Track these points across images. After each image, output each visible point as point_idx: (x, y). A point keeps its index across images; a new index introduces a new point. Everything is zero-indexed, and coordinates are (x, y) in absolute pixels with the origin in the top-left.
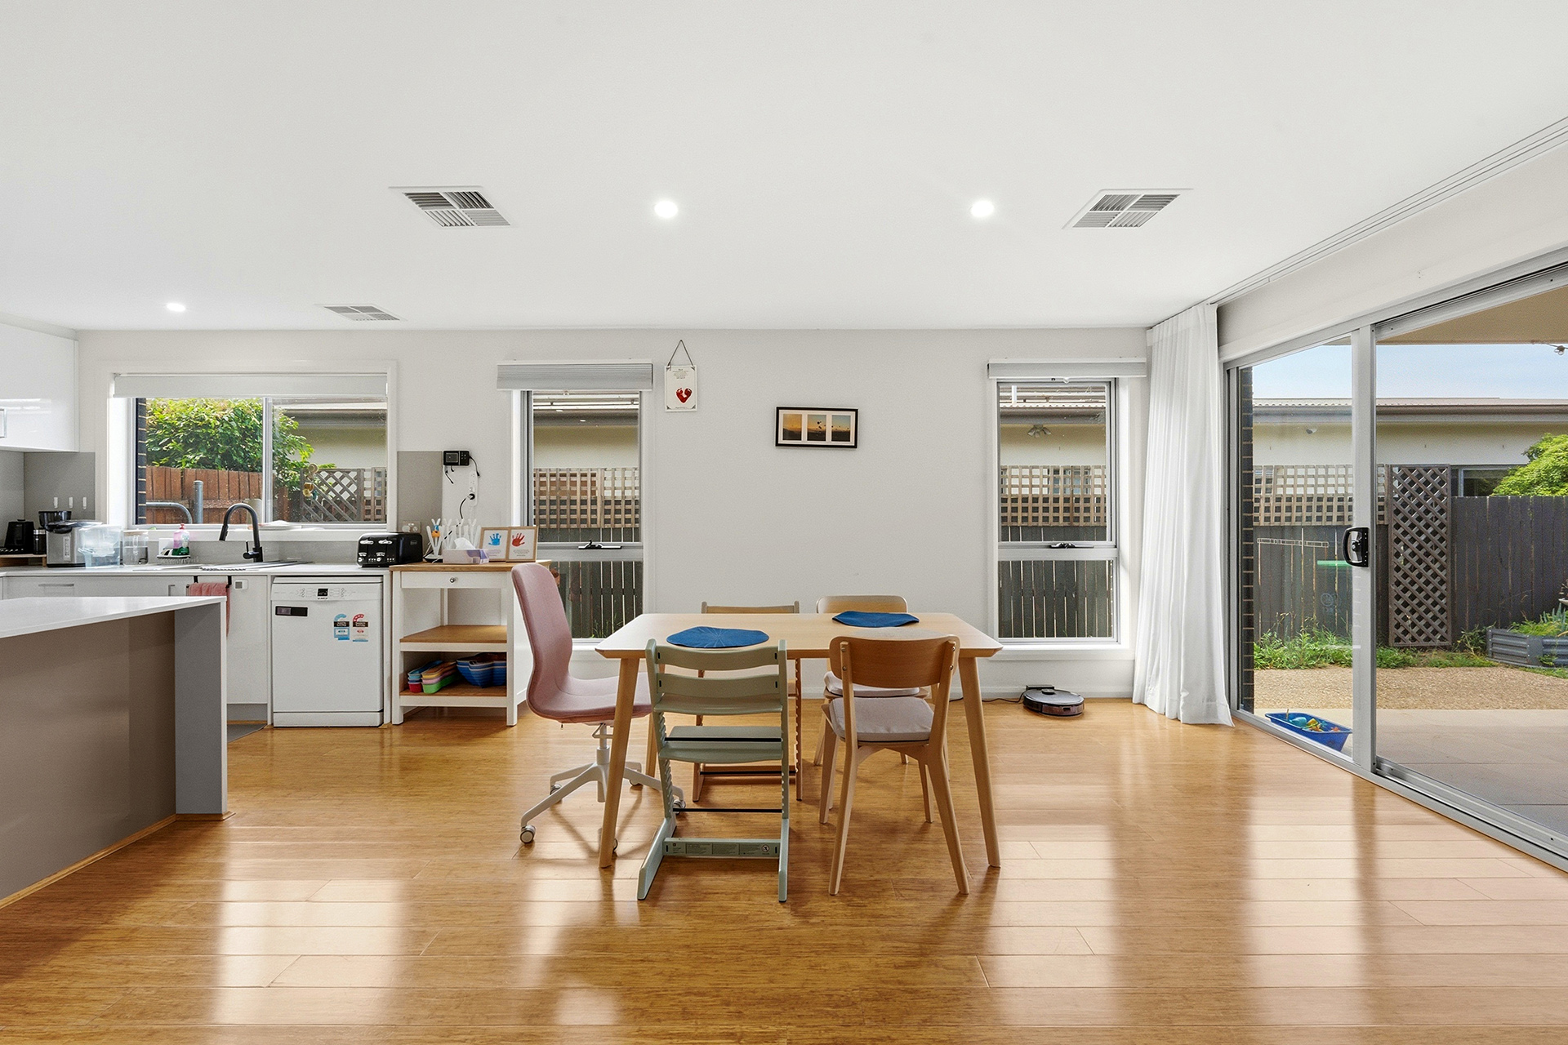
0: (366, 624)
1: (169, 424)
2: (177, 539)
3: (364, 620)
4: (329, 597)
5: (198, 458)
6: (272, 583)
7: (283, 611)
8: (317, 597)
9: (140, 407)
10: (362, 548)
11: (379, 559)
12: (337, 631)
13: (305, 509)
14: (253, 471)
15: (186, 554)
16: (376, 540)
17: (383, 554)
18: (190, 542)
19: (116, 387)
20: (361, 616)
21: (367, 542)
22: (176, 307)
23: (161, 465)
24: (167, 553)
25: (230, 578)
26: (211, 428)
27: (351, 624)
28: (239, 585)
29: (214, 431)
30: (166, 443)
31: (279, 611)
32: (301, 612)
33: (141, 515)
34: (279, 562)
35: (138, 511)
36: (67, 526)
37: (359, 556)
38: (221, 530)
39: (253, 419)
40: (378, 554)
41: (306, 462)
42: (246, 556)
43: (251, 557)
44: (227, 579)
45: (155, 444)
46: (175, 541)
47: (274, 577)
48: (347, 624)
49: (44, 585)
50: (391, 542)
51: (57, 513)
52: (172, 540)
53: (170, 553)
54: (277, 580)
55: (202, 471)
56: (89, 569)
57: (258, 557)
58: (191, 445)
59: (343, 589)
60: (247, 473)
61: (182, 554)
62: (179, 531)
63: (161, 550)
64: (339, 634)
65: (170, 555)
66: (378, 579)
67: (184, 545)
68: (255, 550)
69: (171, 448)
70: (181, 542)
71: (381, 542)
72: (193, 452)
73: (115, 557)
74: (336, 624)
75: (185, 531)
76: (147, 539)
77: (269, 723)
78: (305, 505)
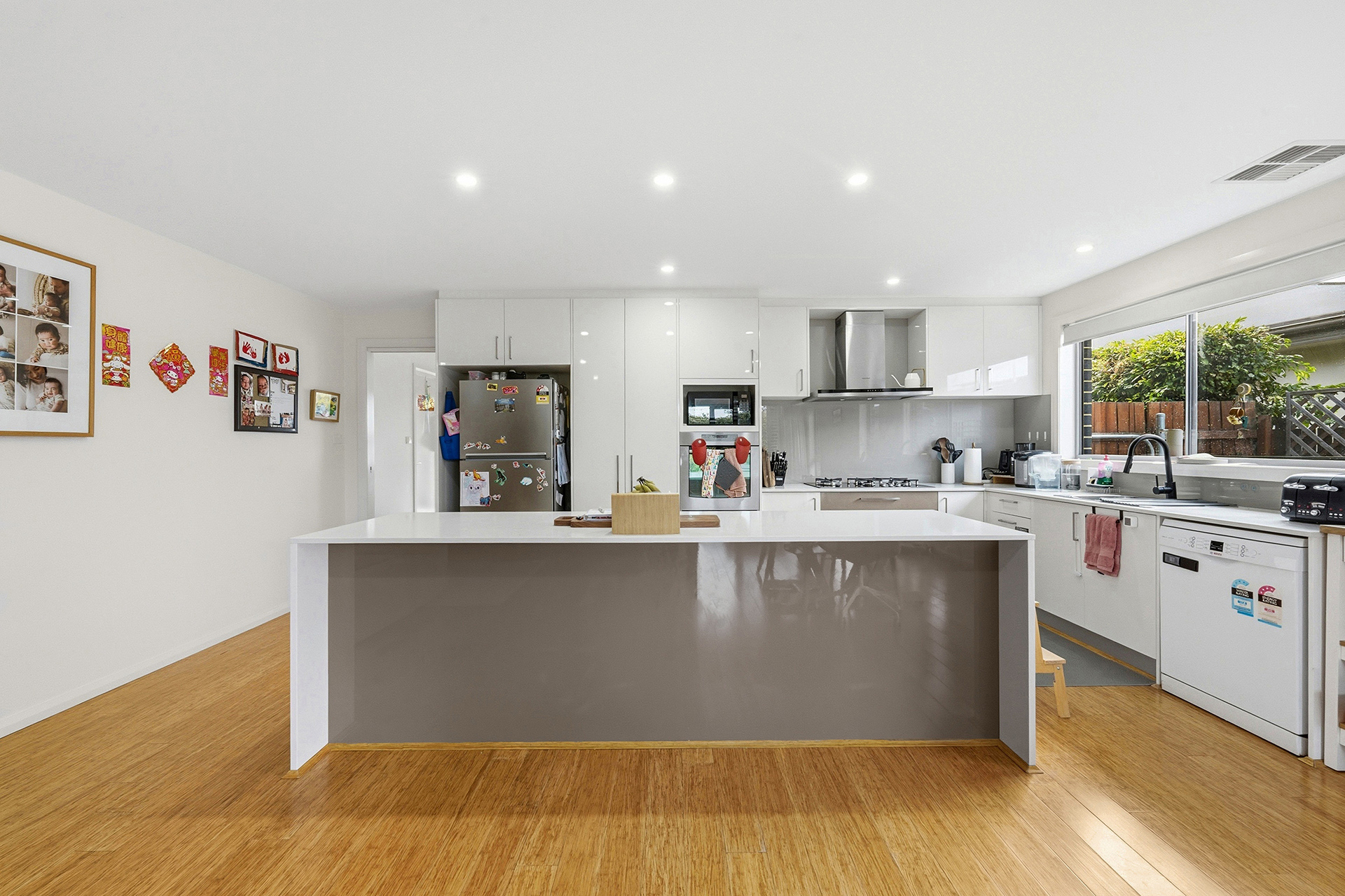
0: (1279, 603)
1: (1140, 363)
2: (1101, 470)
3: (1275, 595)
4: (1224, 554)
5: (1162, 391)
6: (1161, 525)
7: (1171, 559)
8: (1208, 551)
9: (1085, 352)
10: (1288, 494)
11: (1314, 513)
12: (1236, 600)
13: (1292, 440)
14: (1227, 399)
15: (1109, 484)
16: (1309, 483)
17: (1322, 506)
18: (1113, 473)
19: (1065, 337)
20: (1271, 589)
21: (1295, 486)
22: (1085, 249)
23: (1133, 401)
24: (1093, 482)
25: (1121, 512)
26: (1176, 360)
27: (1256, 596)
28: (1128, 522)
29: (1178, 363)
30: (1136, 381)
31: (1167, 558)
32: (1191, 565)
33: (1086, 446)
34: (1196, 501)
35: (1085, 443)
36: (1025, 455)
37: (1283, 504)
38: (1125, 462)
39: (1225, 344)
40: (1314, 504)
41: (1302, 384)
42: (1156, 491)
43: (1162, 492)
44: (1118, 515)
45: (1129, 382)
46: (1099, 471)
47: (1163, 518)
48: (1250, 595)
49: (1003, 500)
50: (1336, 489)
51: (1026, 444)
52: (1097, 469)
53: (1096, 482)
54: (1166, 522)
55: (1166, 404)
56: (1038, 492)
57: (1171, 493)
58: (1156, 380)
59: (1243, 547)
60: (1218, 402)
61: (1105, 484)
62: (1103, 461)
63: (1089, 479)
64: (1238, 604)
65: (1095, 484)
66: (1301, 542)
67: (1108, 475)
68: (1167, 485)
69: (1140, 384)
70: (1104, 472)
71: (1317, 487)
72: (1159, 386)
73: (1056, 481)
74: (1234, 591)
75: (1109, 461)
76: (1079, 468)
77: (1158, 682)
78: (1292, 435)
